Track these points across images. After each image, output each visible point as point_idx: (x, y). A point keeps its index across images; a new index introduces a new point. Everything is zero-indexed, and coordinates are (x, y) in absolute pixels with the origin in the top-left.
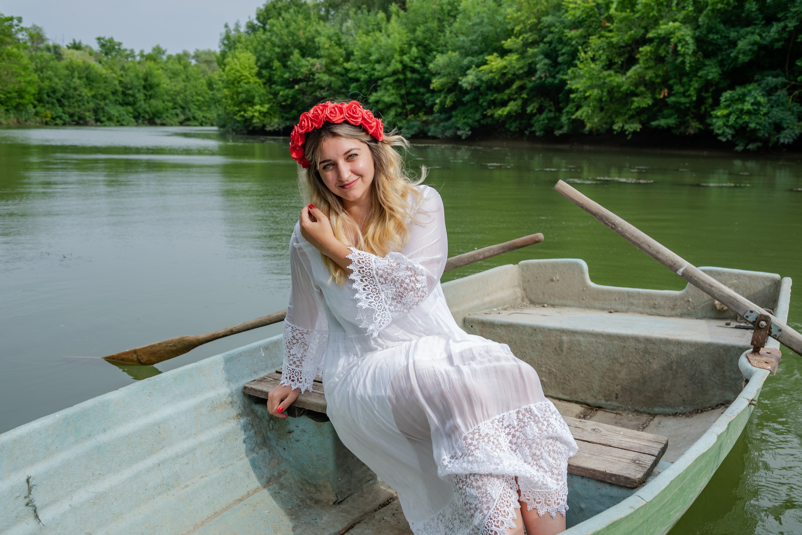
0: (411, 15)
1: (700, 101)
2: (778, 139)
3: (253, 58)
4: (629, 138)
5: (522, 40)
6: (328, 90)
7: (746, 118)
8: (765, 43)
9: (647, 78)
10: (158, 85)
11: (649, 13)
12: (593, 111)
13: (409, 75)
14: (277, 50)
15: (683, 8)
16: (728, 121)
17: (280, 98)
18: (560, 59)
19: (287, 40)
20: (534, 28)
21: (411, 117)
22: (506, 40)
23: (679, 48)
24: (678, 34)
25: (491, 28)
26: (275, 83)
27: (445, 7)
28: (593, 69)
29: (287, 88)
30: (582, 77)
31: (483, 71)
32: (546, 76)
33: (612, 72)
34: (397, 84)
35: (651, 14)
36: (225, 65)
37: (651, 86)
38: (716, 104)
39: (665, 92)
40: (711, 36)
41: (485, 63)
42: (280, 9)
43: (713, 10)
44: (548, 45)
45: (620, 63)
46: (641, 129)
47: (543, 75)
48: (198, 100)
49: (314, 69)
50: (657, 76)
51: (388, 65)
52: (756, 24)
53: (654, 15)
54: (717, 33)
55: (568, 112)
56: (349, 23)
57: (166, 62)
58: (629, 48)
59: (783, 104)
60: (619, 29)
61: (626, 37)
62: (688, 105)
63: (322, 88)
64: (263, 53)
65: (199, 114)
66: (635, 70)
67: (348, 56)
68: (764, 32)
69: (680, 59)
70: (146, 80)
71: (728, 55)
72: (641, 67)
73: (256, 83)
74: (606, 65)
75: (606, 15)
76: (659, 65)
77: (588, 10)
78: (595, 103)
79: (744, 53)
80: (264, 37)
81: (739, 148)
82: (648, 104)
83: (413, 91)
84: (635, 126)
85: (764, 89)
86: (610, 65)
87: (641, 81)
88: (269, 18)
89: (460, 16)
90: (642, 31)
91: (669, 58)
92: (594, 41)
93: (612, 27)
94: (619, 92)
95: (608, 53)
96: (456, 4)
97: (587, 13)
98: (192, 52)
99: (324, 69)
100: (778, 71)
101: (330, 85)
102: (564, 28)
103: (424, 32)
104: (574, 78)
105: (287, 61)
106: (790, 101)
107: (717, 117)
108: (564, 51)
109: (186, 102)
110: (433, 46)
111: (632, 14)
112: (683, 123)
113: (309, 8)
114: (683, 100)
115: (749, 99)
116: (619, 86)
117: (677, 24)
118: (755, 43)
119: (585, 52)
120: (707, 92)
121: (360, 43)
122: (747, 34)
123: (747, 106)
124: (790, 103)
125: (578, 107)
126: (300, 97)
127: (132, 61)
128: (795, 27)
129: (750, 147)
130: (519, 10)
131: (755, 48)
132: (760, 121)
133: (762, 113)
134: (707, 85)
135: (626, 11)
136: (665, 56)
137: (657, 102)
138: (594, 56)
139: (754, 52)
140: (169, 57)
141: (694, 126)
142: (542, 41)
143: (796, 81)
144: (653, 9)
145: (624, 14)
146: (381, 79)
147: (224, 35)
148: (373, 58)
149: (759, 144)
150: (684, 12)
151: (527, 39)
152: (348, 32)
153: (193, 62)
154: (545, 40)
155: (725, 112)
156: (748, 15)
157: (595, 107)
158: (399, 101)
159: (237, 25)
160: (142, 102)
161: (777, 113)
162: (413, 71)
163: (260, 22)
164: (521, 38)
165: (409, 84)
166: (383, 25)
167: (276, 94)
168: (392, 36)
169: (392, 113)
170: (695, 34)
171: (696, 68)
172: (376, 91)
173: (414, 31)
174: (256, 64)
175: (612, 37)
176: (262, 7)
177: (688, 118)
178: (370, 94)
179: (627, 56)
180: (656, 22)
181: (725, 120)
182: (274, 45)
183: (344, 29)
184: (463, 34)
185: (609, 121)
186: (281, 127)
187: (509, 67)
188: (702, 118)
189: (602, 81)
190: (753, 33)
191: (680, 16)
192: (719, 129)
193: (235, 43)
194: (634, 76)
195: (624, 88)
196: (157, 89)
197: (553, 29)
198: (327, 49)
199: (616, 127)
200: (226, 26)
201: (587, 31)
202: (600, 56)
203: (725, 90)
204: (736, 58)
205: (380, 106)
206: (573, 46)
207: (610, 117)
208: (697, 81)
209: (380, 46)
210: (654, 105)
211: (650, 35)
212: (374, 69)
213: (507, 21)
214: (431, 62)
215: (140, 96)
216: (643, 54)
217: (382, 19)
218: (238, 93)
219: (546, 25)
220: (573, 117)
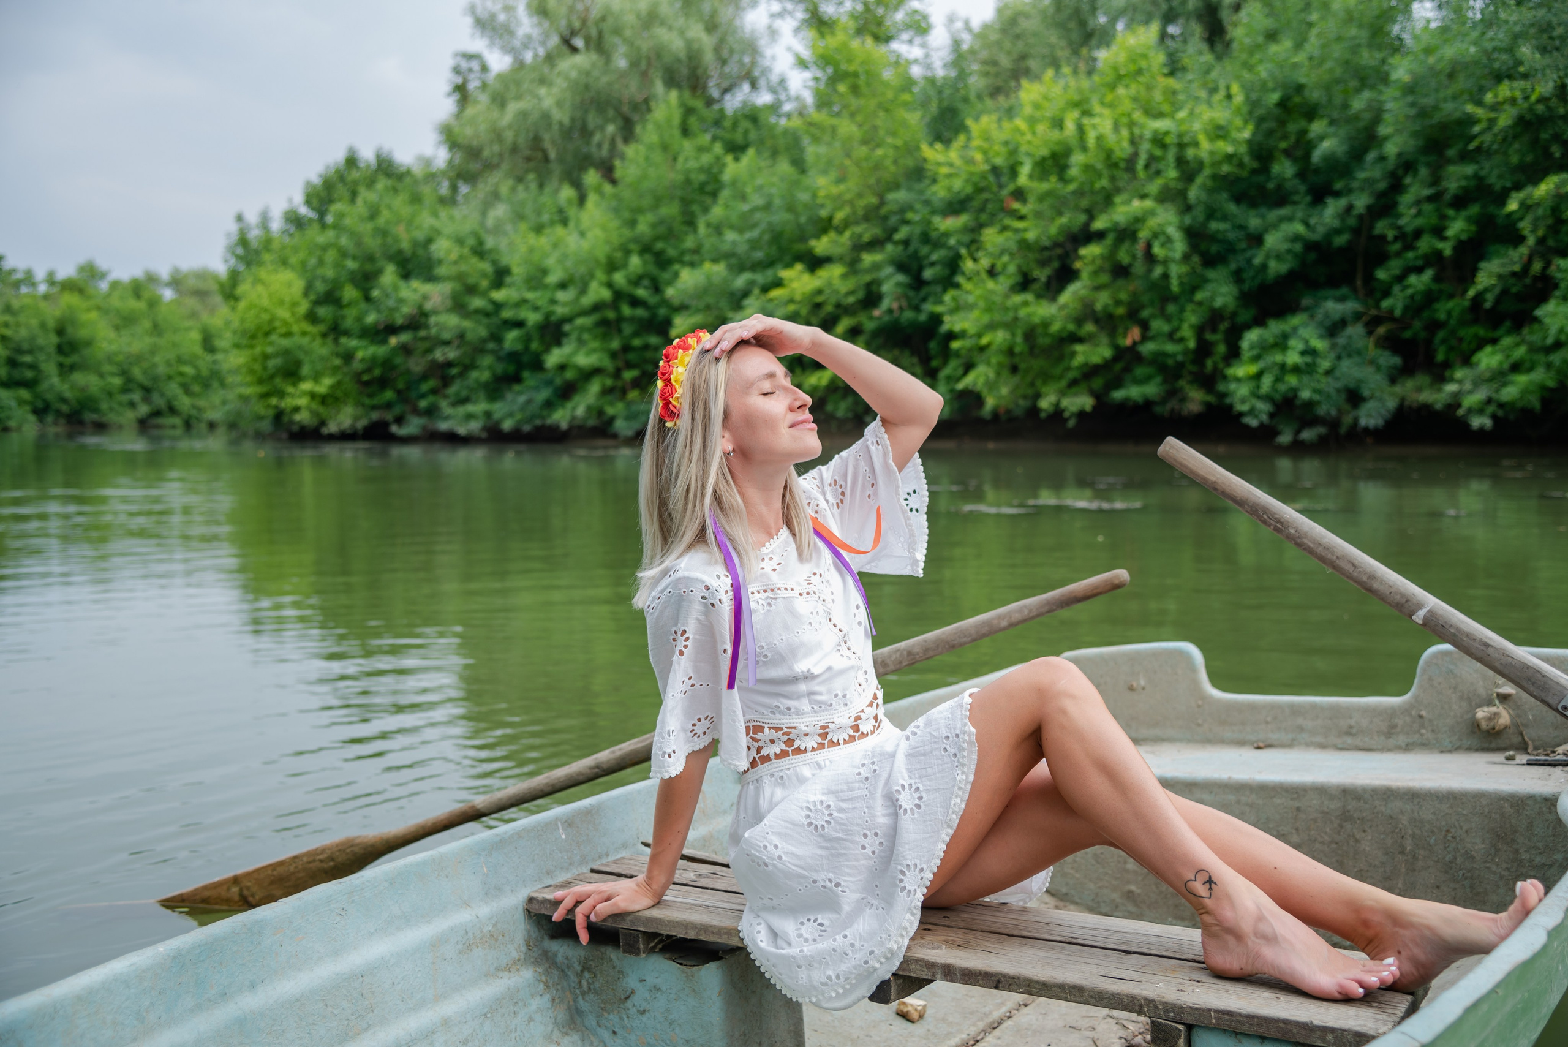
0: (627, 194)
1: (1204, 349)
2: (1356, 420)
3: (299, 285)
4: (1071, 423)
5: (851, 238)
6: (458, 347)
7: (1292, 380)
8: (1315, 237)
9: (1099, 306)
10: (89, 343)
11: (1092, 183)
12: (998, 374)
13: (626, 310)
14: (351, 264)
15: (1158, 173)
16: (1258, 387)
17: (357, 366)
18: (928, 274)
19: (373, 243)
20: (870, 215)
21: (633, 395)
22: (818, 237)
23: (1157, 250)
24: (1152, 223)
25: (787, 216)
26: (346, 333)
27: (693, 176)
28: (992, 292)
29: (373, 342)
30: (971, 307)
31: (776, 302)
32: (901, 309)
33: (1029, 297)
34: (600, 330)
35: (1098, 186)
36: (237, 299)
37: (1108, 322)
38: (1234, 354)
39: (1135, 333)
40: (1214, 226)
41: (778, 283)
42: (356, 183)
43: (1214, 177)
44: (900, 248)
45: (1043, 279)
46: (1094, 407)
47: (895, 306)
48: (181, 374)
49: (428, 306)
50: (1118, 303)
51: (583, 291)
52: (1295, 203)
53: (1103, 188)
54: (1225, 218)
55: (949, 379)
56: (500, 211)
57: (108, 295)
58: (1059, 251)
59: (1359, 353)
60: (1038, 215)
61: (1053, 230)
62: (1180, 358)
63: (447, 343)
64: (320, 272)
65: (184, 402)
66: (1075, 293)
67: (501, 276)
68: (1309, 216)
69: (1158, 271)
70: (60, 331)
71: (1249, 261)
72: (1084, 287)
73: (304, 334)
74: (1017, 284)
75: (1011, 187)
76: (1121, 282)
77: (975, 179)
78: (1002, 359)
79: (1279, 257)
80: (321, 239)
81: (1285, 438)
82: (1104, 358)
83: (637, 342)
84: (1080, 402)
85: (1321, 324)
86: (1025, 283)
87: (1087, 313)
88: (331, 201)
89: (725, 194)
90: (1082, 218)
91: (1139, 268)
92: (991, 236)
93: (1024, 210)
94: (1046, 334)
95: (1017, 261)
96: (715, 170)
97: (975, 184)
98: (164, 273)
99: (449, 303)
100: (1344, 290)
101: (461, 336)
102: (934, 212)
103: (654, 226)
104: (956, 309)
105: (372, 288)
106: (1371, 345)
107: (1238, 380)
108: (934, 257)
109: (155, 379)
110: (671, 252)
111: (1060, 186)
112: (1172, 393)
113: (416, 182)
114: (1170, 348)
115: (1296, 345)
116: (1046, 324)
117: (1148, 203)
118: (1296, 238)
119: (975, 260)
120: (1214, 330)
121: (523, 249)
122: (1282, 220)
123: (1293, 358)
124: (1372, 351)
125: (969, 367)
126: (398, 360)
127: (27, 295)
128: (1369, 208)
129: (1307, 435)
130: (841, 180)
131: (1298, 247)
132: (1318, 386)
133: (1321, 370)
134: (1214, 318)
135: (1048, 180)
136: (1130, 265)
137: (1120, 354)
138: (993, 266)
139: (1296, 255)
140: (115, 285)
141: (1195, 399)
142: (889, 238)
143: (1378, 307)
144: (1100, 176)
145: (1045, 186)
146: (569, 319)
147: (235, 237)
148: (552, 279)
149: (1321, 430)
150: (1159, 182)
151: (860, 236)
152: (498, 230)
153: (168, 294)
154: (898, 237)
155: (1253, 369)
156: (1279, 187)
157: (1000, 365)
158: (607, 363)
159: (265, 220)
160: (55, 380)
161: (1351, 371)
162: (635, 302)
163: (313, 209)
164: (847, 234)
165: (628, 329)
166: (572, 212)
167: (348, 357)
168: (590, 235)
169: (594, 387)
170: (1181, 221)
171: (1192, 287)
172: (558, 343)
173: (632, 223)
174: (306, 293)
175: (1025, 230)
176: (316, 180)
177: (1182, 383)
178: (547, 350)
179: (1056, 264)
180: (1107, 200)
181: (1252, 384)
182: (344, 254)
183: (490, 222)
184: (732, 227)
185: (1030, 392)
186: (361, 424)
187: (827, 291)
188: (1209, 381)
189: (1011, 315)
190: (1290, 219)
191: (1154, 187)
192: (1243, 401)
193: (257, 252)
194: (1071, 306)
195: (1055, 327)
196: (86, 352)
197: (910, 216)
198: (456, 263)
199: (1045, 403)
200: (240, 218)
201: (977, 219)
202: (1005, 266)
203: (1248, 327)
204: (1264, 267)
205: (569, 375)
206: (950, 248)
207: (1032, 384)
208: (1193, 311)
209: (565, 256)
210: (1116, 359)
211: (1099, 224)
212: (553, 302)
213: (819, 201)
214: (670, 283)
215: (50, 368)
216: (1086, 261)
217: (569, 201)
218: (266, 357)
219: (894, 207)
220: (960, 386)
